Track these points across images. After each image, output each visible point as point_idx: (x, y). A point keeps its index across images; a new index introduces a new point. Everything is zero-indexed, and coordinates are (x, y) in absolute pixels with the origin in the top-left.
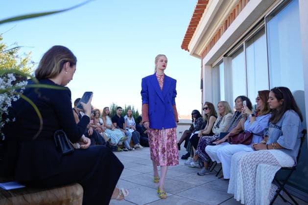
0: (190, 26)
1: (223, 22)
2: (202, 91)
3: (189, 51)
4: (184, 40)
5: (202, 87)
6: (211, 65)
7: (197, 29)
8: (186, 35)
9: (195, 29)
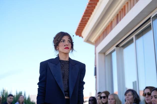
0: (84, 16)
1: (114, 15)
2: (96, 78)
3: (82, 37)
4: (78, 28)
5: (95, 74)
6: (104, 53)
7: (91, 19)
8: (80, 24)
9: (88, 19)
